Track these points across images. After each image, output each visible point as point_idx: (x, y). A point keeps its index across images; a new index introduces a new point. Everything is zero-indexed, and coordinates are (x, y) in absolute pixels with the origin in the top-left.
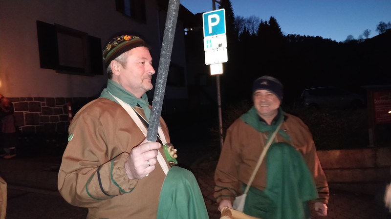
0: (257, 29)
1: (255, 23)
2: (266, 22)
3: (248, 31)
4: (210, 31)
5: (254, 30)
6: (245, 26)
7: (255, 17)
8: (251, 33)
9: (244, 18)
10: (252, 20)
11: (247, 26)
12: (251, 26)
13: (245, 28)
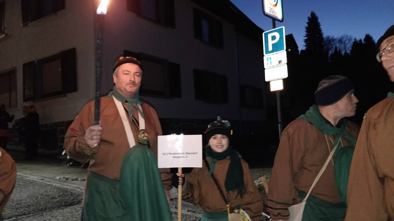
0: (350, 49)
1: (347, 42)
2: (361, 40)
3: (340, 51)
4: (270, 49)
5: (347, 48)
6: (336, 46)
7: (347, 36)
8: (343, 53)
9: (334, 38)
10: (344, 39)
11: (338, 46)
12: (343, 45)
13: (336, 48)
